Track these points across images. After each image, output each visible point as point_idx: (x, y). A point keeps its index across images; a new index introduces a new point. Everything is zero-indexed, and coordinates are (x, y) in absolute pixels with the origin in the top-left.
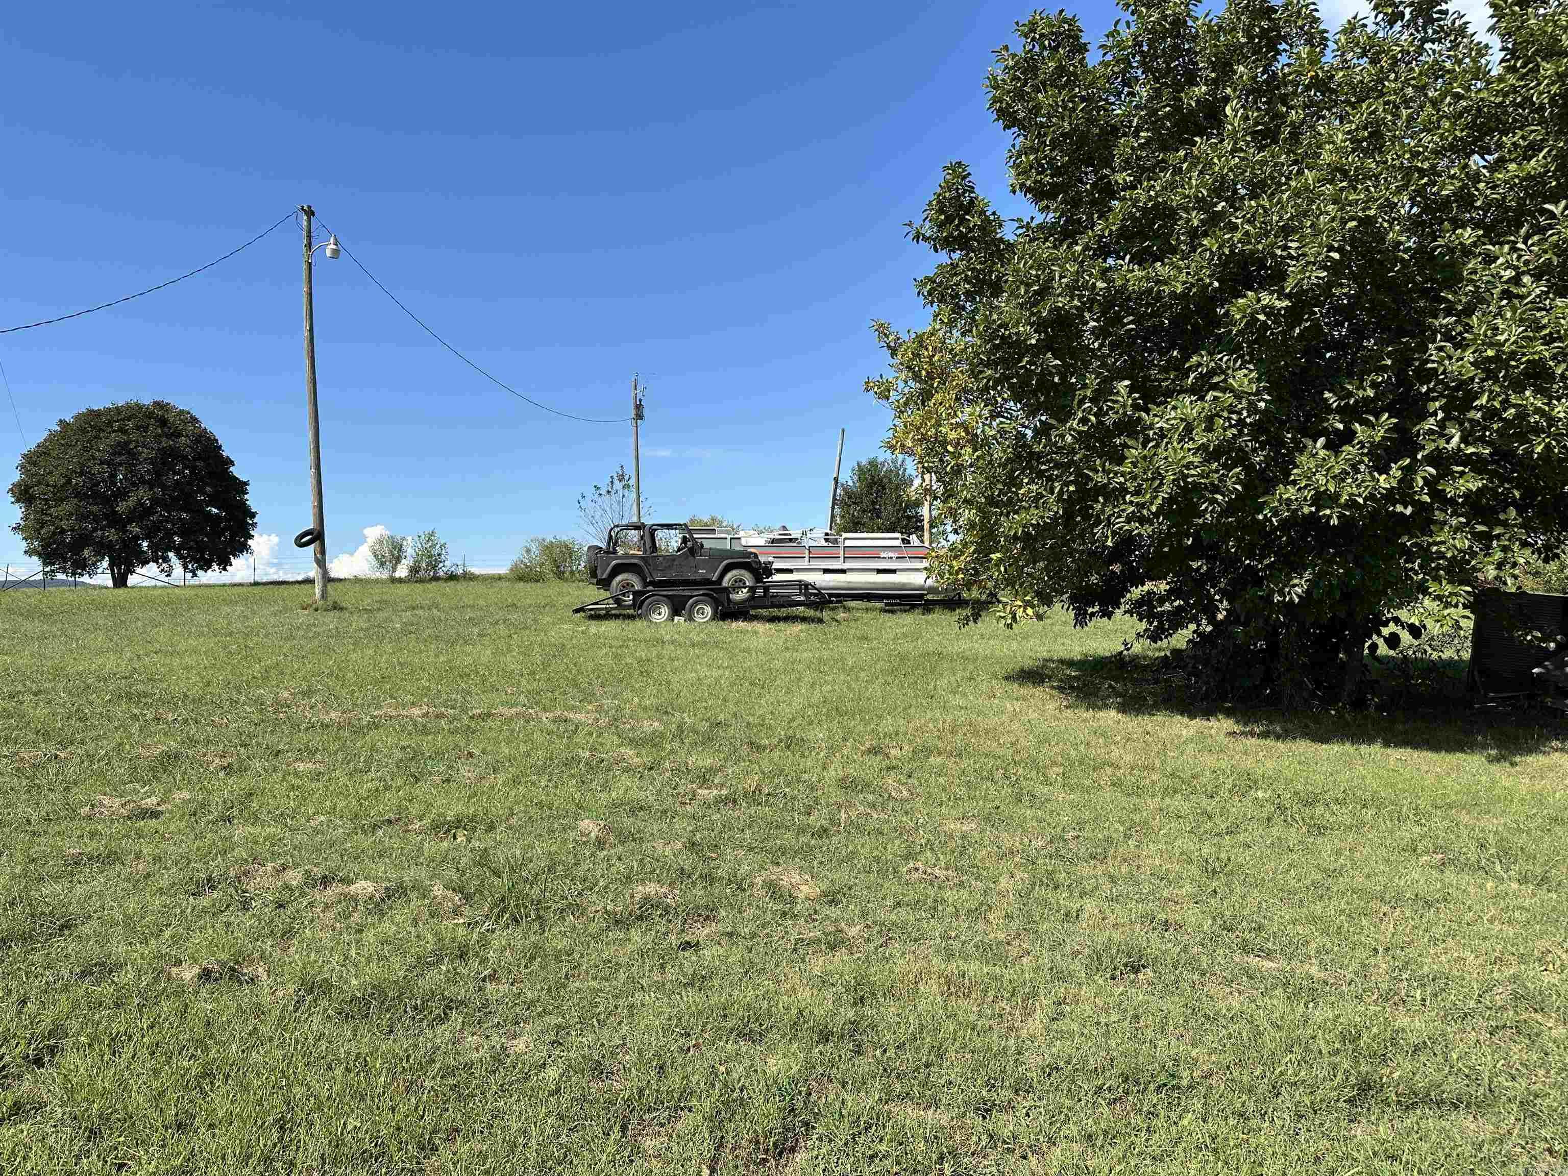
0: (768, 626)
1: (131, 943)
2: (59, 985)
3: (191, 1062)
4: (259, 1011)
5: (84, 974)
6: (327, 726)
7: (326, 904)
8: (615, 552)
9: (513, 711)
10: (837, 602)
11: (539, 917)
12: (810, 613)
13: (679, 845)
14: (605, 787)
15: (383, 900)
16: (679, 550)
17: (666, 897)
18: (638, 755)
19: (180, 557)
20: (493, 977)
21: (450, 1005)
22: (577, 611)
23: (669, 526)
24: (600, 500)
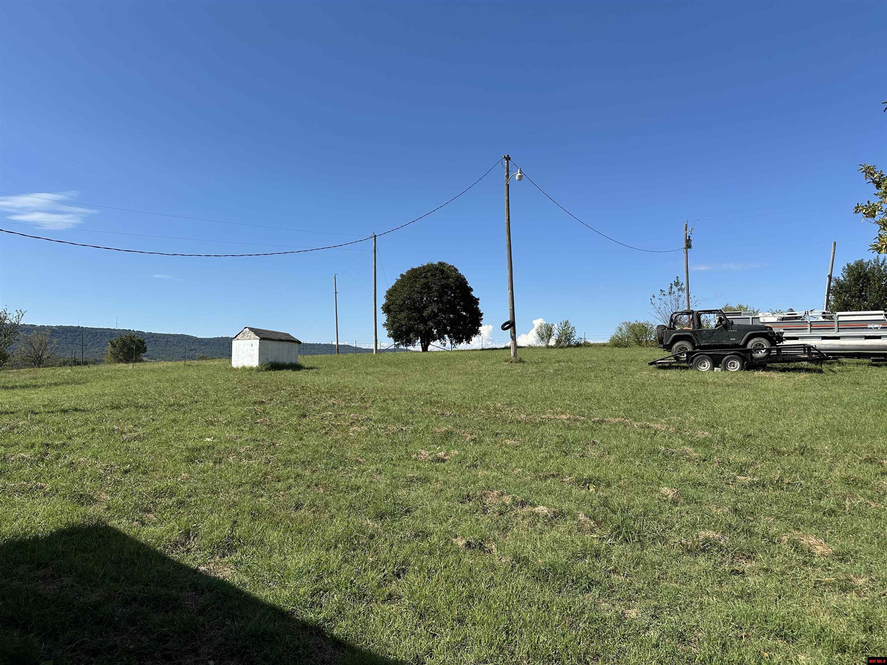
0: (781, 374)
1: (435, 523)
2: (406, 539)
3: (463, 589)
4: (493, 568)
5: (416, 536)
6: (520, 422)
7: (524, 516)
8: (674, 328)
9: (617, 420)
10: (833, 359)
11: (640, 541)
12: (813, 366)
13: (726, 510)
14: (676, 469)
15: (552, 518)
16: (717, 326)
17: (720, 540)
18: (695, 451)
19: (449, 337)
20: (614, 571)
21: (592, 583)
22: (651, 364)
23: (710, 312)
24: (664, 298)
